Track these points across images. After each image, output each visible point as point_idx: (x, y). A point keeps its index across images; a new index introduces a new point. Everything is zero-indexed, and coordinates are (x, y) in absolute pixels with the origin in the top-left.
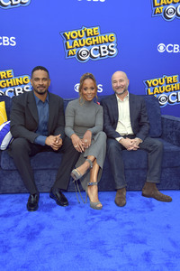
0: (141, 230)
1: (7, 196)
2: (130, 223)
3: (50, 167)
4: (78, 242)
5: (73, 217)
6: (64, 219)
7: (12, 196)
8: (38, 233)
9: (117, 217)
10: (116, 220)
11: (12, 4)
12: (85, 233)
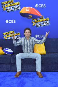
1: (13, 72)
3: (27, 63)
5: (35, 80)
6: (33, 81)
7: (14, 72)
8: (24, 85)
9: (51, 80)
11: (15, 10)
12: (40, 85)
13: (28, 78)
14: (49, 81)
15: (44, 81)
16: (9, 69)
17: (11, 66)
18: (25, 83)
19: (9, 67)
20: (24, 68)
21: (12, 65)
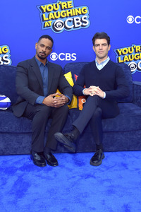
0: (118, 186)
2: (108, 180)
4: (63, 197)
6: (48, 178)
8: (26, 190)
9: (96, 175)
10: (95, 178)
12: (68, 189)
13: (36, 171)
14: (92, 176)
15: (78, 178)
18: (28, 185)
20: (23, 145)
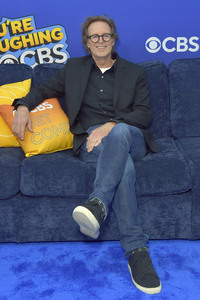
16: (10, 228)
17: (17, 212)
19: (11, 214)
21: (27, 202)
